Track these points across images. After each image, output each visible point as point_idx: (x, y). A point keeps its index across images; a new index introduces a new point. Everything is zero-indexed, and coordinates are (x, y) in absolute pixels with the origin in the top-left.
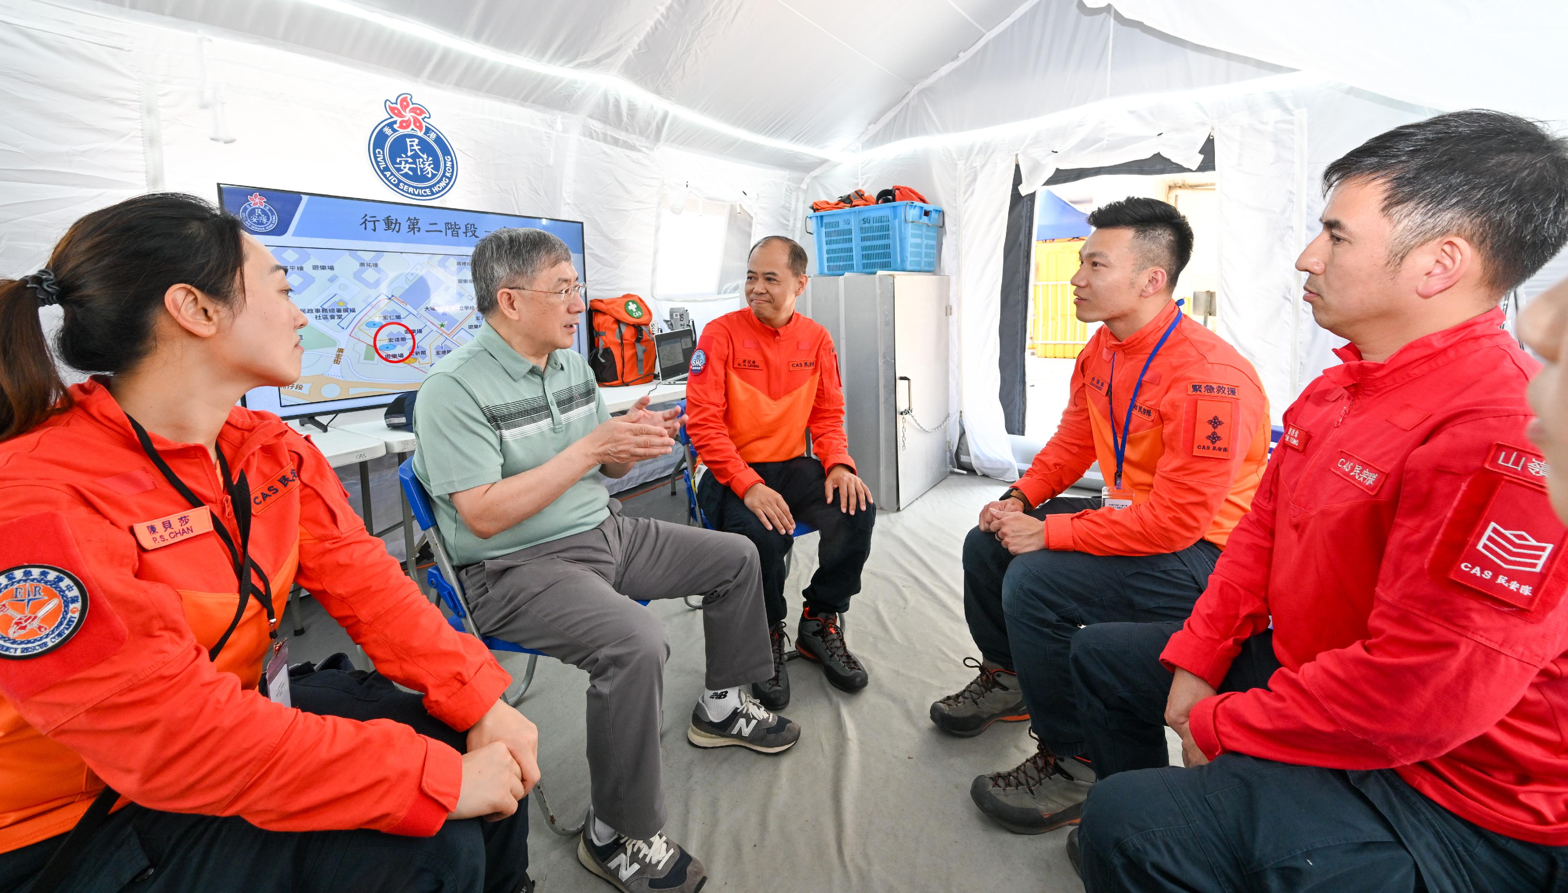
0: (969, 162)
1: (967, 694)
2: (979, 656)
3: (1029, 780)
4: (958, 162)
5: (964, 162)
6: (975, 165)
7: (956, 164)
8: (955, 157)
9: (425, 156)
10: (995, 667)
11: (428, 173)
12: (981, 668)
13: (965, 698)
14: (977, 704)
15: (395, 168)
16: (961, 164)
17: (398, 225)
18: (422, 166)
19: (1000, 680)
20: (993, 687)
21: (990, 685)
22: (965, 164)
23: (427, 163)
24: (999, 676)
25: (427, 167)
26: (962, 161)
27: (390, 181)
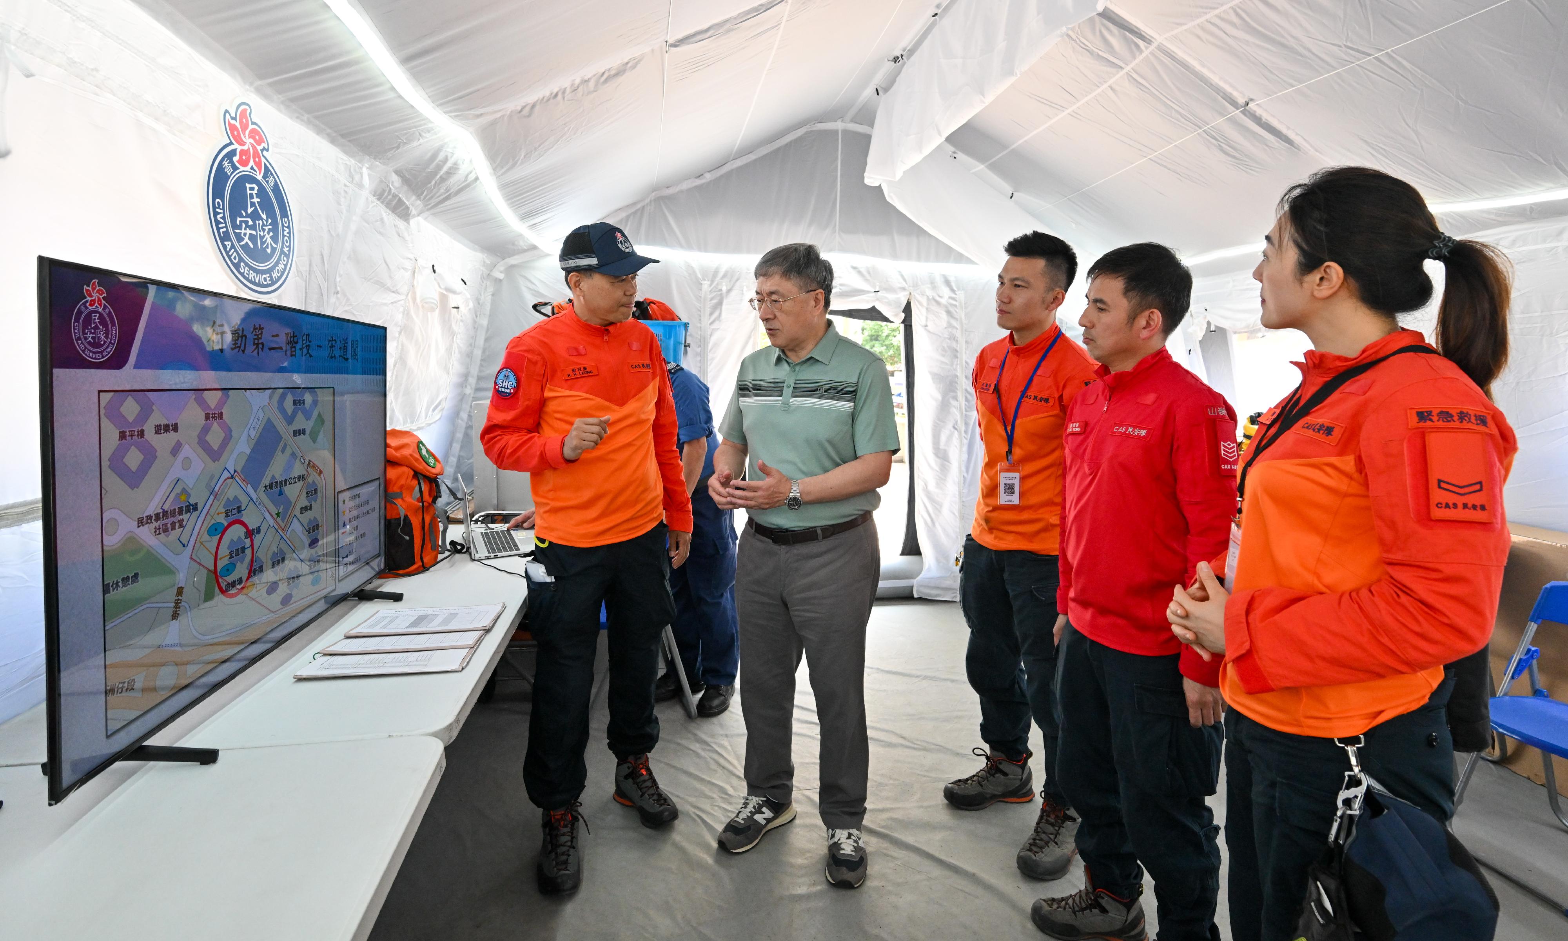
0: (715, 284)
1: (975, 778)
2: (987, 747)
3: (1050, 836)
4: (703, 282)
5: (709, 283)
6: (719, 287)
7: (701, 284)
8: (699, 276)
9: (264, 216)
10: (1000, 755)
11: (267, 247)
12: (988, 758)
13: (973, 781)
14: (982, 786)
15: (234, 232)
16: (706, 285)
17: (244, 338)
18: (262, 234)
19: (1001, 767)
20: (996, 773)
21: (994, 771)
22: (710, 285)
23: (267, 228)
24: (1000, 763)
25: (267, 235)
26: (706, 282)
27: (229, 257)
